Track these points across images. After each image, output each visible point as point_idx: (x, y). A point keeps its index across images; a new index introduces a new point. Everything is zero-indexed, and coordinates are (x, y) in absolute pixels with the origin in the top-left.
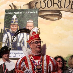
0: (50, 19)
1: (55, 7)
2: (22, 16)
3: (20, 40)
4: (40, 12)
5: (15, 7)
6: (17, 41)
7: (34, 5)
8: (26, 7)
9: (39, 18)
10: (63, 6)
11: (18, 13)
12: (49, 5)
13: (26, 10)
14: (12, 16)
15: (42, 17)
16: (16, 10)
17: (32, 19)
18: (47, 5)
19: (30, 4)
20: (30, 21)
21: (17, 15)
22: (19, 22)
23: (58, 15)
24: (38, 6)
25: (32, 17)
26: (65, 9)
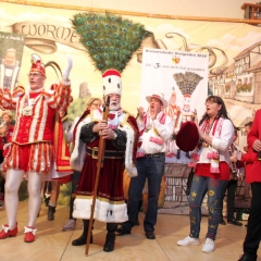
0: (41, 52)
1: (49, 36)
2: (1, 42)
4: (26, 39)
7: (19, 28)
8: (9, 30)
9: (26, 48)
10: (60, 35)
12: (42, 31)
13: (7, 34)
15: (30, 46)
17: (15, 48)
18: (38, 30)
19: (14, 27)
20: (12, 50)
23: (52, 48)
24: (26, 31)
25: (15, 44)
26: (62, 41)
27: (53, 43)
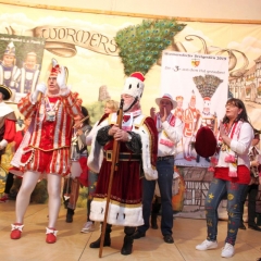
0: (60, 55)
1: (69, 40)
2: (22, 46)
3: (15, 78)
4: (47, 42)
5: (13, 31)
6: (10, 80)
7: (40, 32)
8: (30, 34)
9: (45, 51)
10: (79, 39)
11: (17, 40)
12: (61, 36)
13: (28, 38)
14: (7, 43)
15: (50, 50)
16: (14, 36)
17: (35, 51)
18: (58, 34)
19: (34, 31)
20: (32, 53)
21: (15, 43)
22: (16, 52)
23: (72, 51)
24: (46, 34)
25: (36, 48)
26: (82, 44)
27: (73, 46)
